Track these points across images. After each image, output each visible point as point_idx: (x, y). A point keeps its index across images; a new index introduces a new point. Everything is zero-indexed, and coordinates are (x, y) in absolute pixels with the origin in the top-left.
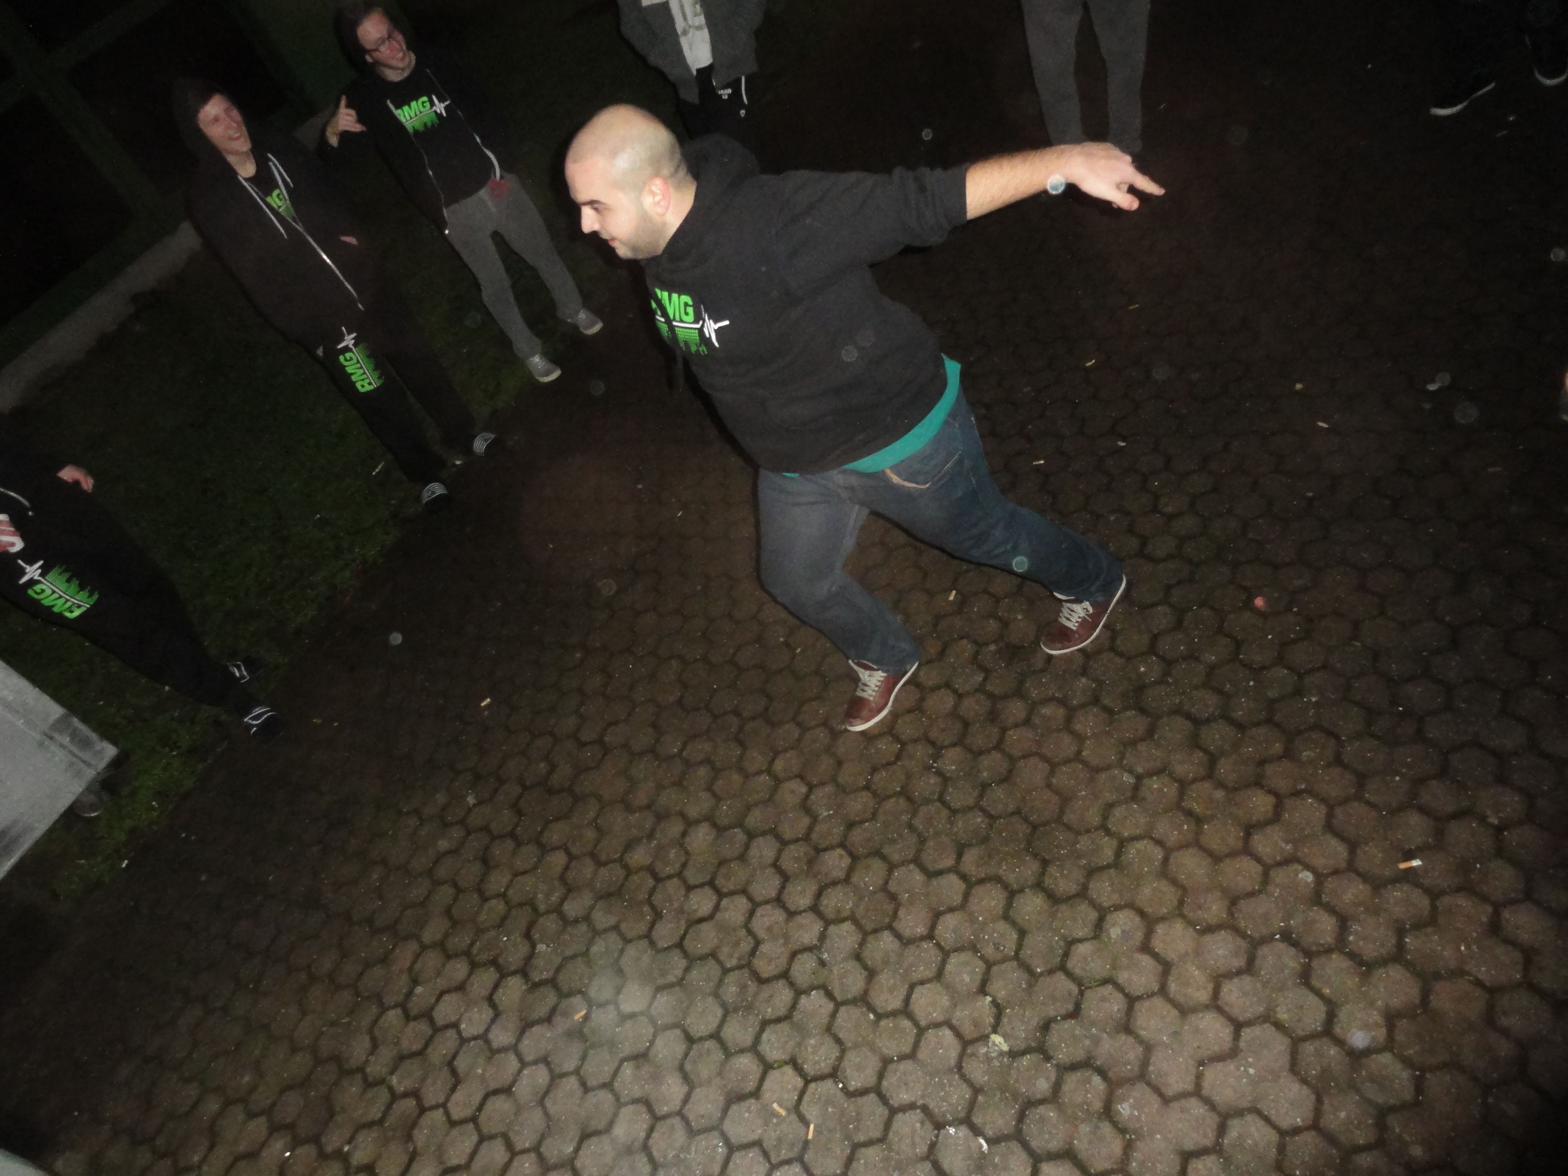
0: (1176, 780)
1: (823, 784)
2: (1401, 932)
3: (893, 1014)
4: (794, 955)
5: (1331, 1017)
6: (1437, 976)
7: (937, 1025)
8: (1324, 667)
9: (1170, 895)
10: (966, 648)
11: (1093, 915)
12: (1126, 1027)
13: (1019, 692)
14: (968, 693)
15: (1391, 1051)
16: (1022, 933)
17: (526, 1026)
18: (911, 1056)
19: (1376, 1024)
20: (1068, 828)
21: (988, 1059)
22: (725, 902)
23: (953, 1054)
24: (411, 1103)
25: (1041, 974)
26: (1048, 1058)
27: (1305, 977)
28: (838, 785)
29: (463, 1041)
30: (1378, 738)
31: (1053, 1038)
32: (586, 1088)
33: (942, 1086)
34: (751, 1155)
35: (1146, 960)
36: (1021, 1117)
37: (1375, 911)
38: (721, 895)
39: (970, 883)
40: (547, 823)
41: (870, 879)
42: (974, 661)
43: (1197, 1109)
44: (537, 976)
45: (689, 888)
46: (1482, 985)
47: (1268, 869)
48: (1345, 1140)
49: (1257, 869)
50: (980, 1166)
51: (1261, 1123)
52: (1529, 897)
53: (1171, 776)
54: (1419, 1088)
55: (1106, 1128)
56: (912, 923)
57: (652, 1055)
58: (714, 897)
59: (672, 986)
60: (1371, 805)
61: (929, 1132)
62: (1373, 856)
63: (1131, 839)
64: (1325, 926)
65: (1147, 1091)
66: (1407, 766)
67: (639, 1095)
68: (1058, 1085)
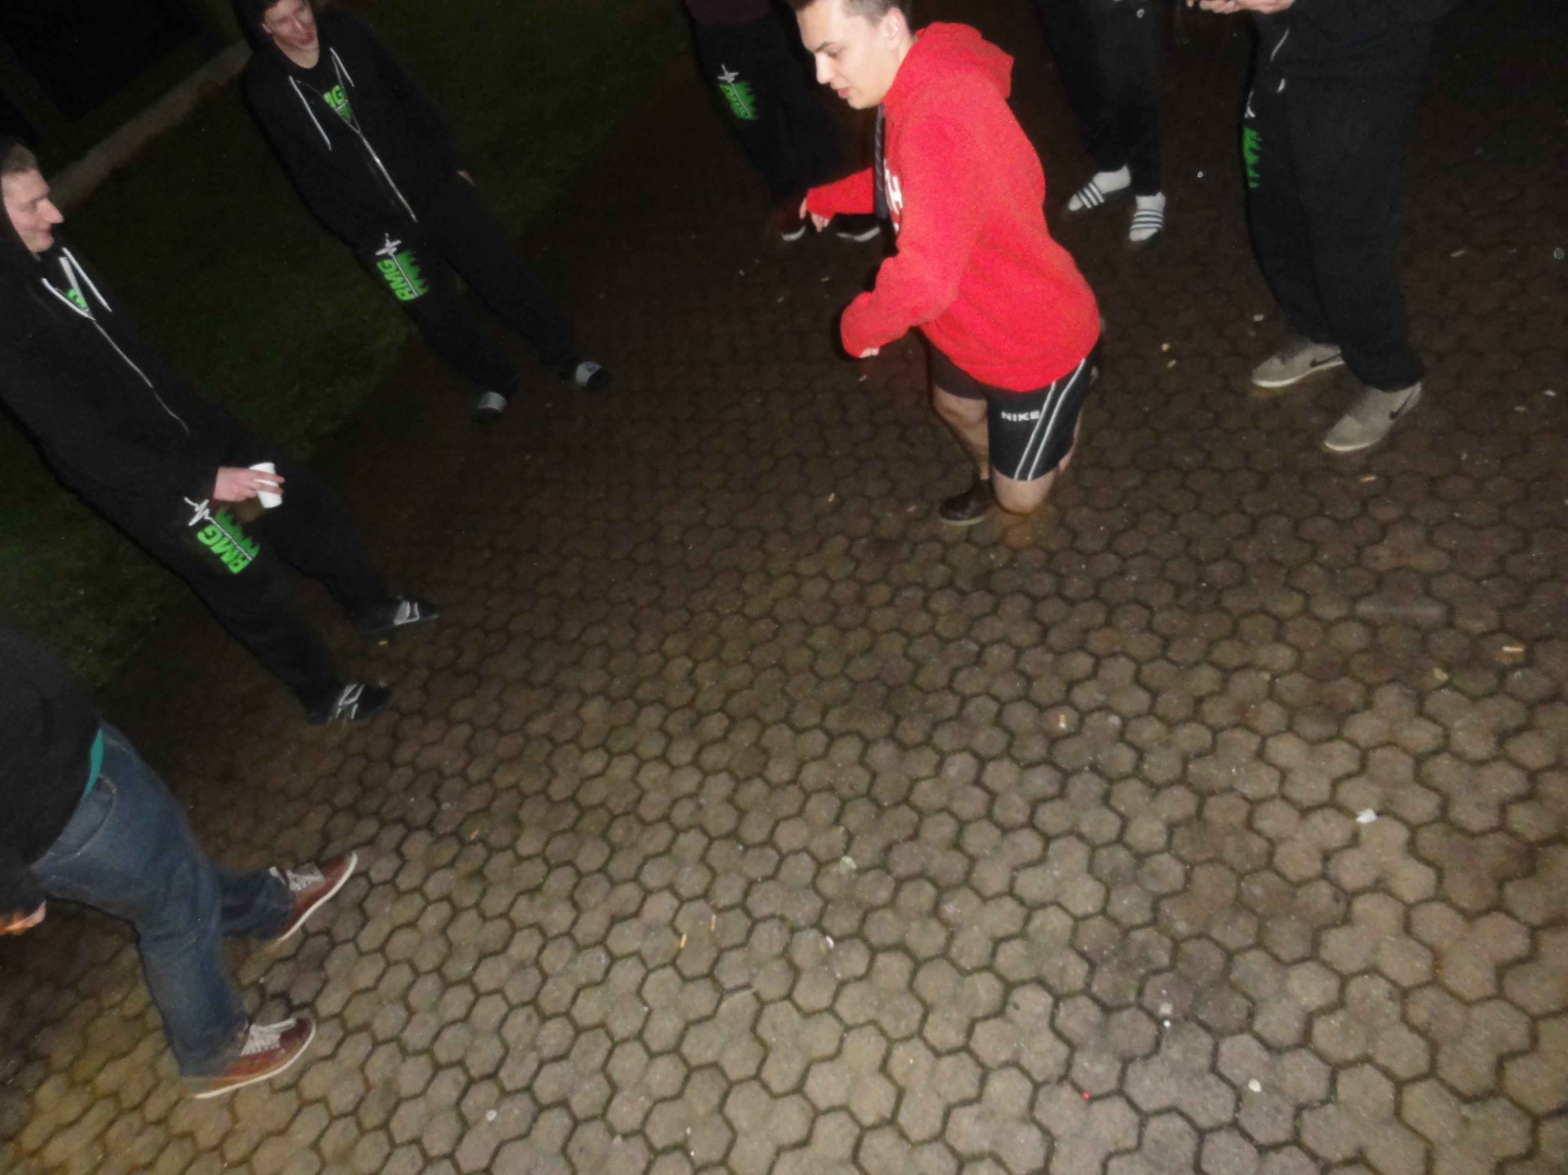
0: (1013, 647)
1: (707, 660)
2: (1186, 760)
3: (761, 845)
4: (675, 802)
5: (1123, 829)
6: (1212, 793)
7: (797, 852)
8: (1146, 552)
9: (1000, 739)
10: (841, 542)
11: (935, 758)
13: (884, 579)
14: (840, 580)
15: (1169, 852)
16: (874, 775)
17: (431, 871)
18: (773, 877)
19: (1159, 832)
20: (919, 689)
21: (839, 876)
22: (615, 761)
23: (809, 875)
24: (323, 940)
25: (889, 807)
26: (889, 872)
27: (1106, 799)
28: (720, 660)
29: (372, 886)
30: (1182, 608)
31: (895, 856)
32: (484, 918)
33: (798, 899)
34: (630, 963)
35: (977, 792)
36: (863, 920)
37: (1167, 744)
38: (611, 755)
39: (832, 738)
40: (454, 700)
41: (744, 737)
42: (847, 553)
43: (1009, 904)
44: (441, 829)
45: (584, 751)
46: (1245, 798)
47: (1083, 715)
48: (1125, 921)
49: (1075, 715)
50: (827, 959)
51: (1060, 913)
52: (1290, 729)
53: (1010, 644)
54: (1188, 878)
55: (934, 925)
56: (779, 771)
57: (544, 888)
58: (605, 757)
59: (565, 832)
60: (1173, 662)
61: (785, 936)
62: (1171, 702)
63: (972, 697)
64: (1126, 758)
65: (969, 892)
66: (1204, 630)
67: (532, 921)
68: (896, 893)
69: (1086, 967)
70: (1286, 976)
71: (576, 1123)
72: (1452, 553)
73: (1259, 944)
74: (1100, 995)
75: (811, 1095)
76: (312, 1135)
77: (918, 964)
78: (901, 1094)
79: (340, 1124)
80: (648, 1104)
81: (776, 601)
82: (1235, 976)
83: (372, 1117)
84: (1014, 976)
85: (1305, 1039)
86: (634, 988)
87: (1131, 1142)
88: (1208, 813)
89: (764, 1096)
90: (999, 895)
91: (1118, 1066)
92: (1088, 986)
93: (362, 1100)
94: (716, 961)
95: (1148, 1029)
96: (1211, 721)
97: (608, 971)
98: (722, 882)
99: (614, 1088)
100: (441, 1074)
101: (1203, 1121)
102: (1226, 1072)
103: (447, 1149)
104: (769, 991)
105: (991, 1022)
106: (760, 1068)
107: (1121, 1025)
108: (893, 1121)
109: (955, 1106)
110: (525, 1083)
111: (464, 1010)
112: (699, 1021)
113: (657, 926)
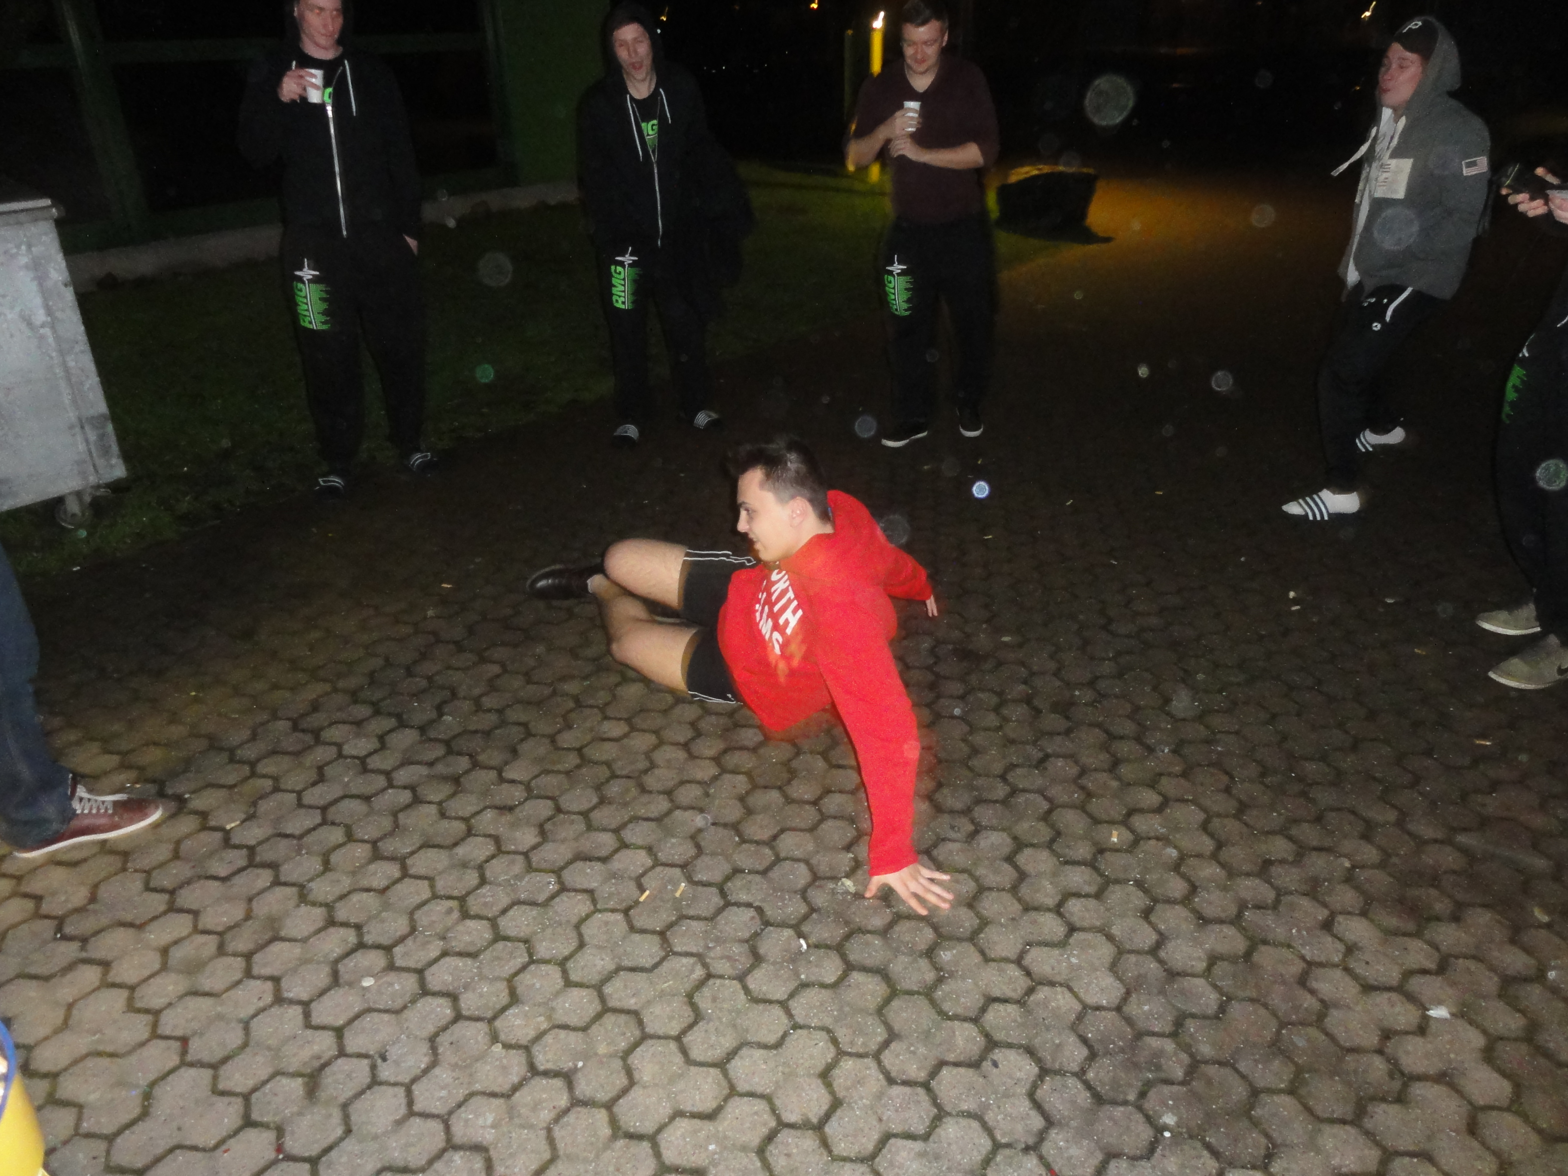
0: (1078, 765)
2: (1243, 906)
3: (760, 843)
4: (682, 783)
5: (1159, 944)
6: (1265, 942)
7: (796, 860)
8: (1237, 733)
9: (1044, 832)
11: (971, 828)
13: (962, 679)
15: (1207, 979)
17: (406, 762)
18: (764, 873)
19: (1199, 959)
20: (970, 769)
21: (833, 892)
22: (635, 734)
23: (802, 882)
24: (269, 782)
27: (1146, 914)
29: (340, 755)
30: (1267, 787)
32: (443, 815)
33: (782, 899)
34: (579, 897)
35: (1006, 868)
36: (847, 937)
37: (1225, 889)
38: (633, 729)
40: (494, 645)
41: (776, 754)
43: (1013, 971)
44: (432, 734)
45: (607, 718)
46: (1303, 958)
47: (1138, 840)
48: (1142, 1025)
49: (1128, 836)
50: (796, 957)
51: (1068, 995)
52: (1364, 914)
53: (1076, 762)
54: (1222, 1008)
55: (924, 963)
56: (802, 790)
57: (517, 810)
58: (628, 729)
59: (559, 772)
60: (1246, 824)
61: (756, 926)
62: (1236, 854)
63: (1024, 791)
64: (1177, 887)
65: (972, 948)
66: (1286, 809)
67: (492, 832)
68: (890, 925)
69: (1085, 1052)
70: (1319, 1131)
71: (458, 1017)
73: (1291, 1091)
74: (1095, 1083)
75: (732, 1074)
76: (167, 939)
77: (894, 993)
78: (836, 1104)
79: (201, 939)
80: (545, 1026)
82: (1256, 1113)
83: (241, 943)
84: (999, 1036)
86: (574, 920)
88: (1256, 957)
89: (679, 1059)
90: (1006, 960)
91: (1100, 1156)
92: (1083, 1071)
93: (237, 925)
94: (672, 924)
95: (1143, 1132)
96: (1278, 882)
97: (553, 897)
98: (705, 860)
99: (514, 998)
100: (332, 930)
103: (305, 997)
104: (721, 967)
105: (962, 1070)
106: (684, 1032)
107: (1111, 1118)
108: (819, 1128)
109: (896, 1136)
110: (419, 966)
111: (384, 883)
112: (633, 969)
113: (622, 877)
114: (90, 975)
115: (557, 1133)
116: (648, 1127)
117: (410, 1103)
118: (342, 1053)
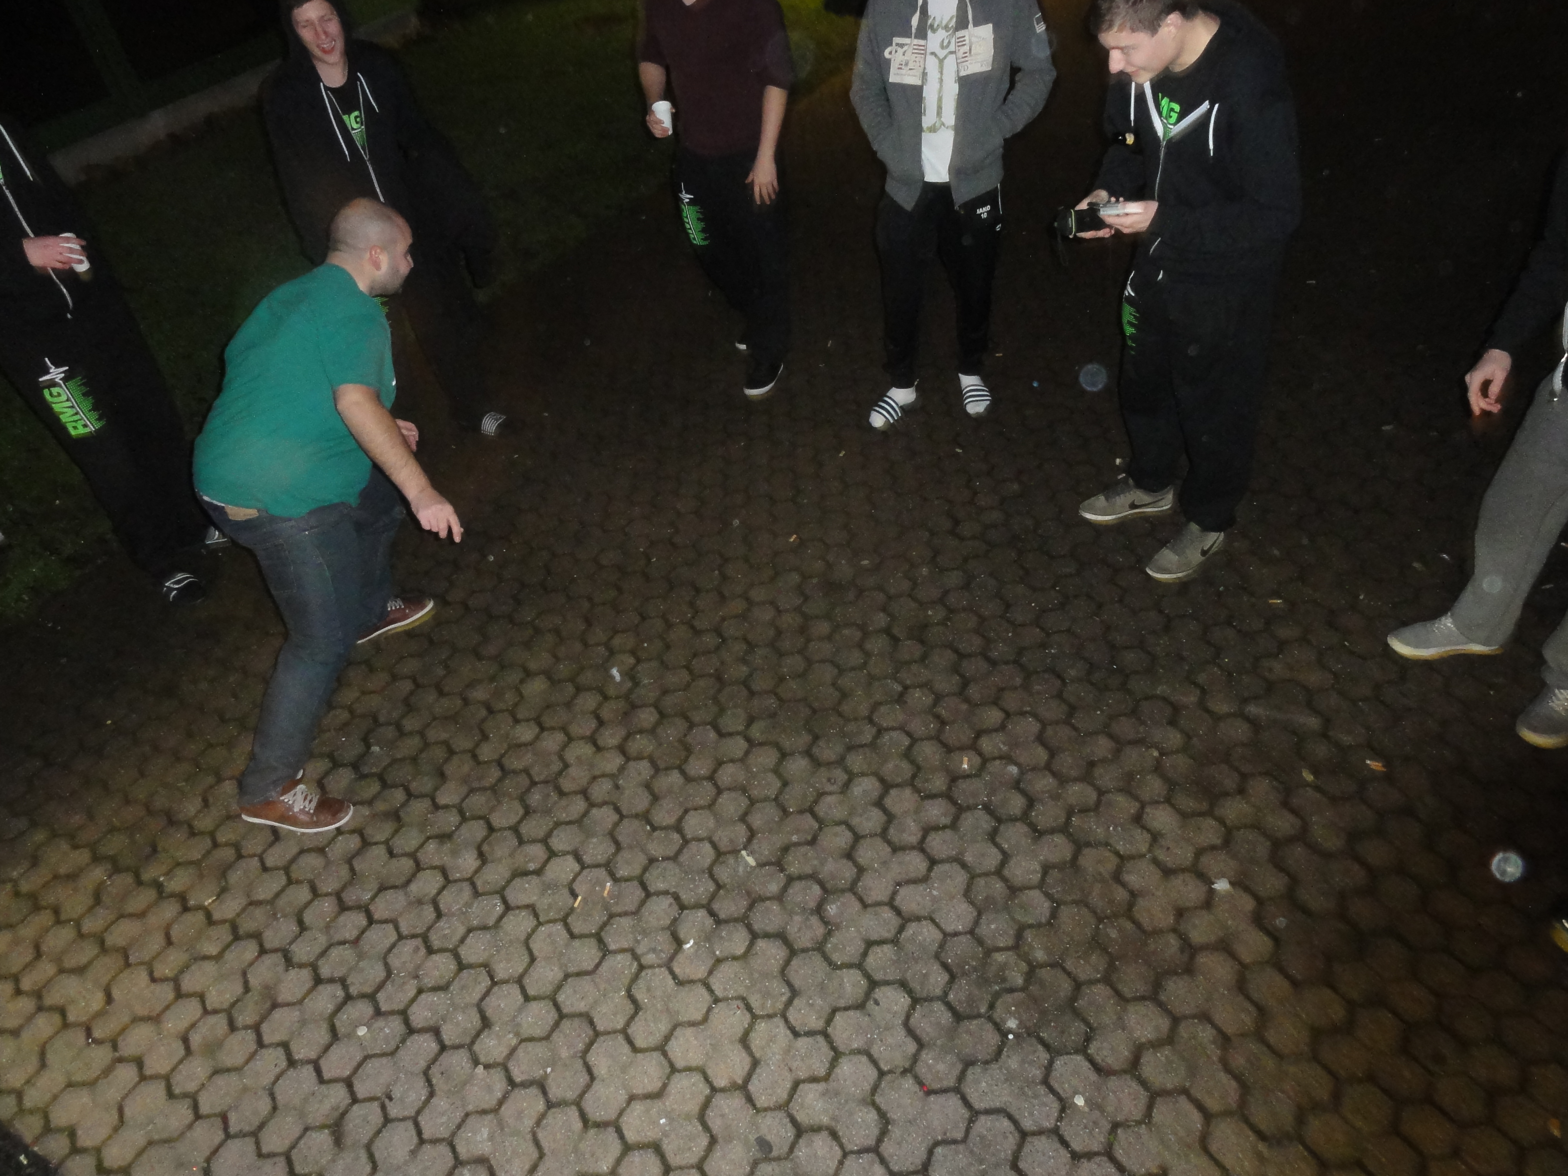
0: (933, 693)
1: (650, 660)
2: (1070, 813)
3: (668, 828)
4: (594, 778)
5: (1003, 863)
6: (1088, 844)
7: (700, 840)
8: (1068, 631)
9: (906, 770)
10: (794, 578)
11: (844, 777)
12: (849, 855)
13: (828, 616)
14: (787, 611)
15: (1041, 889)
16: (785, 784)
18: (675, 857)
19: (1035, 871)
20: (840, 715)
21: (735, 866)
22: (545, 734)
23: (708, 861)
24: (231, 851)
25: (792, 813)
26: (782, 870)
27: (992, 836)
28: (662, 662)
30: (1092, 684)
31: (791, 857)
32: (391, 854)
33: (693, 881)
34: (523, 914)
35: (877, 812)
36: (751, 907)
37: (1055, 797)
38: (542, 729)
39: (752, 745)
40: (402, 658)
41: (671, 732)
42: (800, 589)
43: (887, 914)
44: (366, 770)
45: (517, 721)
46: (1117, 853)
47: (985, 761)
48: (990, 943)
49: (978, 760)
51: (932, 928)
52: (1167, 801)
53: (931, 690)
54: (1054, 914)
55: (814, 920)
56: (698, 767)
57: (455, 836)
58: (537, 730)
59: (484, 789)
60: (1075, 729)
61: (674, 911)
62: (1066, 762)
63: (888, 729)
64: (1017, 803)
65: (853, 898)
66: (1108, 705)
67: (438, 863)
68: (785, 889)
69: (946, 977)
70: (1124, 1010)
71: (443, 1048)
72: (1336, 675)
73: (1105, 980)
74: (955, 1004)
75: (670, 1054)
76: (183, 1025)
77: (793, 952)
78: (755, 1063)
79: (212, 1020)
80: (514, 1042)
81: (723, 619)
82: (1080, 1003)
83: (245, 1017)
84: (878, 976)
85: (1133, 1066)
86: (523, 937)
87: (959, 1135)
88: (1082, 861)
89: (626, 1048)
91: (960, 1067)
92: (946, 994)
93: (239, 1000)
94: (605, 925)
95: (992, 1038)
96: (1099, 783)
97: (501, 918)
98: (625, 854)
99: (486, 1023)
100: (321, 988)
101: (1028, 1124)
102: (1056, 1086)
103: (313, 1055)
104: (650, 958)
105: (851, 1013)
106: (628, 1024)
107: (969, 1032)
108: (743, 1088)
109: (804, 1081)
110: (401, 1007)
111: (355, 933)
112: (579, 974)
113: (556, 885)
114: (126, 1074)
115: (540, 1135)
116: (611, 1115)
117: (419, 1133)
118: (355, 1100)
